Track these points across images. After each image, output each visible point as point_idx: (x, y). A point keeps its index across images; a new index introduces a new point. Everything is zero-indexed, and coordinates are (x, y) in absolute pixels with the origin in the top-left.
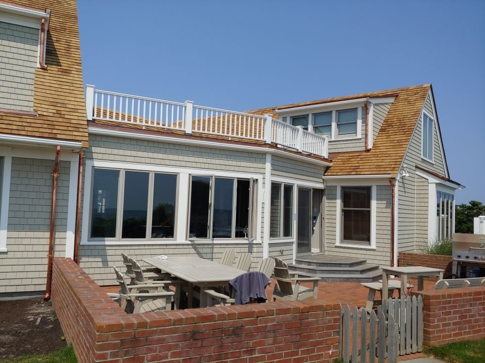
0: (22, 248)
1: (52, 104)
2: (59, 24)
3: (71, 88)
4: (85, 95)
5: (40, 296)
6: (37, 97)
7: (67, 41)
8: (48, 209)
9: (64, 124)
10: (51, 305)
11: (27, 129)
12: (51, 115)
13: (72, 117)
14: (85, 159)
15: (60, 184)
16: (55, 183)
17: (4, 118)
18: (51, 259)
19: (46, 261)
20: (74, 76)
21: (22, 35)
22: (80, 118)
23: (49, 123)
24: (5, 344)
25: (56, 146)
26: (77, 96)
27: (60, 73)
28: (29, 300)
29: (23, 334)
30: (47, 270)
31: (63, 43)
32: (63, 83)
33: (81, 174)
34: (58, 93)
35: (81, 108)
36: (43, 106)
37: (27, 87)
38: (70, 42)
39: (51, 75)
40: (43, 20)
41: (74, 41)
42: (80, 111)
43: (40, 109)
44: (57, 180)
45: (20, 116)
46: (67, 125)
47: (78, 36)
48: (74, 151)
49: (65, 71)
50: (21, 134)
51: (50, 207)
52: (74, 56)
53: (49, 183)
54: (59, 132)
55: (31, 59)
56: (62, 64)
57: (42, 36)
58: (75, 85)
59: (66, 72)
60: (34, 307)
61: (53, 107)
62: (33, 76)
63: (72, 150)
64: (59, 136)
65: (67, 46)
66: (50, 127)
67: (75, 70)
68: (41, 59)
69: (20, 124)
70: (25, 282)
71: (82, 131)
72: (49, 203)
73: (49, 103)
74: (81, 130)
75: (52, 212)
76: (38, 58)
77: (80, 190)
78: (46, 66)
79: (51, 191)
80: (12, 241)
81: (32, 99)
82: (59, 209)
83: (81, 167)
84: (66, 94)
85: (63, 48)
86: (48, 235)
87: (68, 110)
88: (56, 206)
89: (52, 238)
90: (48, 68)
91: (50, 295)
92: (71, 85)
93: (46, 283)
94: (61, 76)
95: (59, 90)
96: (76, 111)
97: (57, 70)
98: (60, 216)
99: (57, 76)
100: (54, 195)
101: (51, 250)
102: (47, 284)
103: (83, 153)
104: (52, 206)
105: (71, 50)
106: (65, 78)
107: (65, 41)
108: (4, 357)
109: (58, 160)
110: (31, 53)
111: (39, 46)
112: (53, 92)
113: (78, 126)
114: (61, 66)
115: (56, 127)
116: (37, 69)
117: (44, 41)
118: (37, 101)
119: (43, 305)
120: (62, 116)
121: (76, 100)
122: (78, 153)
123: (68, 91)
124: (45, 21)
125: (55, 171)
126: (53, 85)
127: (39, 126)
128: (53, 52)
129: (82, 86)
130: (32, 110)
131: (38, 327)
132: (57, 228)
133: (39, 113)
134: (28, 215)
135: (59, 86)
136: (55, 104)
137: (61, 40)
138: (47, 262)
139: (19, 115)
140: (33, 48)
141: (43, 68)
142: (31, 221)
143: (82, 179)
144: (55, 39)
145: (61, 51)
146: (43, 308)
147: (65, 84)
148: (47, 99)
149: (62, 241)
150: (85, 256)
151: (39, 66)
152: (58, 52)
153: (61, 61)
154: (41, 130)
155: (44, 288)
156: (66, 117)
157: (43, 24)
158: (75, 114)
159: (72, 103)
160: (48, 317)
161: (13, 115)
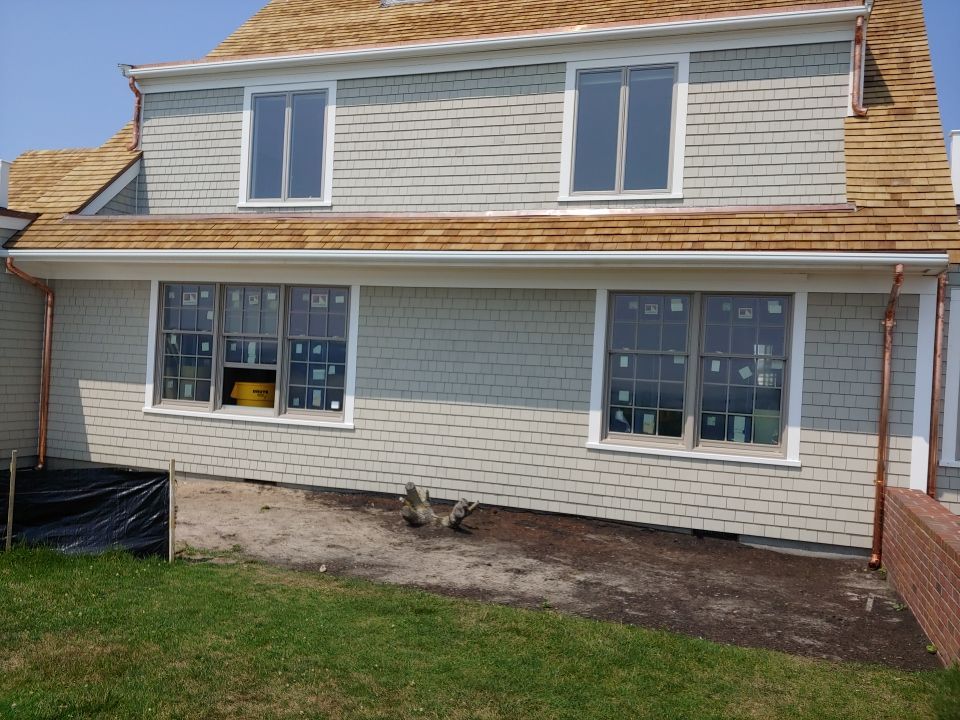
0: (827, 462)
1: (881, 182)
2: (883, 21)
3: (918, 144)
4: (948, 153)
5: (861, 557)
6: (851, 174)
7: (902, 50)
8: (874, 390)
9: (909, 220)
10: (885, 579)
11: (837, 237)
12: (882, 204)
13: (923, 203)
14: (948, 287)
15: (898, 340)
16: (889, 338)
17: (797, 221)
18: (881, 490)
19: (872, 492)
20: (923, 118)
21: (819, 60)
22: (940, 203)
23: (878, 220)
24: (821, 635)
25: (894, 265)
26: (931, 158)
27: (892, 118)
28: (841, 562)
29: (848, 624)
30: (873, 509)
31: (894, 55)
32: (899, 138)
33: (940, 320)
34: (891, 159)
35: (942, 181)
36: (865, 189)
37: (830, 157)
38: (908, 49)
39: (875, 125)
40: (860, 21)
41: (916, 45)
42: (939, 189)
43: (859, 196)
44: (891, 333)
45: (823, 215)
46: (915, 220)
47: (923, 33)
48: (927, 273)
49: (902, 111)
50: (829, 247)
51: (879, 387)
52: (918, 76)
53: (877, 339)
54: (899, 236)
55: (837, 102)
56: (895, 99)
57: (857, 53)
58: (924, 137)
59: (905, 113)
60: (852, 575)
61: (883, 189)
62: (840, 135)
63: (925, 272)
64: (899, 245)
65: (902, 60)
66: (881, 228)
67: (922, 104)
68: (856, 98)
69: (825, 229)
70: (832, 526)
71: (948, 229)
72: (876, 377)
73: (874, 183)
74: (943, 227)
75: (882, 396)
76: (850, 97)
77: (939, 353)
78: (864, 110)
79: (880, 355)
80: (810, 448)
81: (842, 178)
82: (897, 392)
83: (941, 304)
84: (907, 159)
85: (895, 66)
86: (874, 440)
87: (914, 189)
88: (890, 384)
89: (883, 447)
90: (869, 113)
91: (880, 558)
92: (916, 137)
93: (872, 534)
94: (896, 124)
95: (894, 152)
96: (932, 189)
97: (885, 112)
98: (897, 404)
99: (887, 125)
100: (887, 362)
101: (882, 470)
102: (874, 537)
103: (944, 276)
104: (883, 384)
105: (912, 65)
106: (905, 126)
107: (897, 50)
108: (824, 656)
109: (896, 294)
110: (836, 91)
111: (851, 73)
112: (881, 159)
113: (939, 220)
114: (893, 103)
115: (894, 228)
116: (847, 120)
117: (860, 61)
118: (853, 182)
119: (868, 576)
120: (903, 204)
121: (931, 165)
122: (936, 276)
123: (913, 151)
124: (863, 22)
125: (888, 315)
126: (880, 145)
127: (860, 228)
128: (876, 79)
129: (940, 136)
130: (843, 199)
131: (871, 616)
132: (893, 428)
133: (859, 203)
134: (836, 400)
135: (893, 145)
136: (887, 182)
137: (890, 51)
138: (873, 495)
139: (822, 213)
140: (840, 80)
141: (859, 116)
142: (842, 413)
143: (943, 330)
144: (877, 52)
145: (892, 72)
146: (868, 582)
147: (905, 137)
148: (871, 175)
149: (903, 456)
150: (950, 490)
151: (850, 112)
152: (885, 78)
153: (893, 94)
154: (864, 237)
155: (868, 543)
156: (912, 204)
157: (859, 29)
158: (928, 196)
159: (921, 174)
160: (885, 600)
161: (811, 215)
